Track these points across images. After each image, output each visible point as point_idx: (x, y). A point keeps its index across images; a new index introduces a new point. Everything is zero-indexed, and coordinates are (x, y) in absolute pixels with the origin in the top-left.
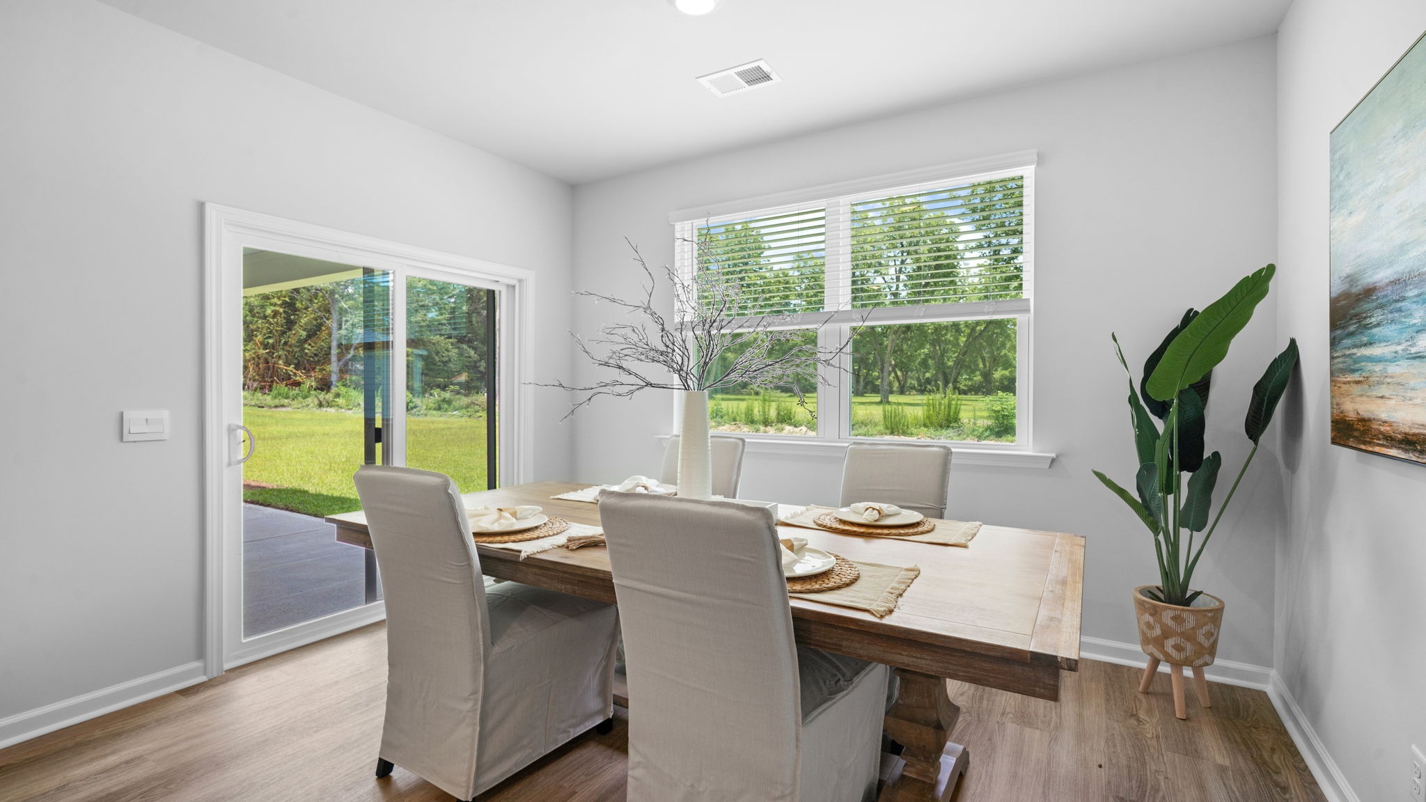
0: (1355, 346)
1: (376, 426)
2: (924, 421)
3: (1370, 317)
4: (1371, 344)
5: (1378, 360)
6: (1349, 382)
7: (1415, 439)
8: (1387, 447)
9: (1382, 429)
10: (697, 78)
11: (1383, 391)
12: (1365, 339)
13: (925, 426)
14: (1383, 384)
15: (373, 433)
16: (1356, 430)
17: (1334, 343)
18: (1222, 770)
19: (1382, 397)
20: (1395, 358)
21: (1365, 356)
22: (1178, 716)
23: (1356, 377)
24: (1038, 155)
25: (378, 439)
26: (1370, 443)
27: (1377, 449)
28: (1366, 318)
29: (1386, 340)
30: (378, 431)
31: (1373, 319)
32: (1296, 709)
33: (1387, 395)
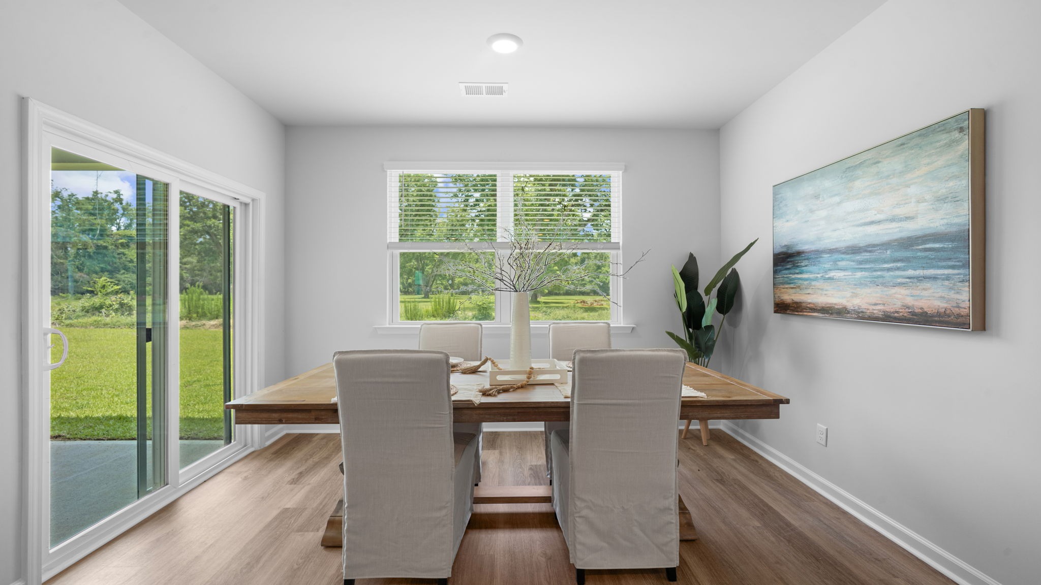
0: (790, 274)
1: (147, 327)
2: (433, 312)
3: (800, 263)
4: (801, 273)
5: (806, 280)
6: (787, 288)
7: (828, 309)
8: (812, 312)
9: (808, 306)
10: (460, 83)
11: (809, 291)
12: (797, 271)
13: (434, 316)
14: (809, 288)
15: (144, 333)
16: (792, 307)
17: (775, 272)
18: (734, 460)
19: (809, 294)
20: (816, 279)
21: (797, 278)
22: (704, 445)
23: (792, 286)
24: (625, 166)
25: (149, 338)
26: (801, 312)
27: (805, 314)
28: (798, 263)
29: (811, 272)
30: (149, 331)
31: (802, 264)
32: (741, 431)
33: (811, 293)
